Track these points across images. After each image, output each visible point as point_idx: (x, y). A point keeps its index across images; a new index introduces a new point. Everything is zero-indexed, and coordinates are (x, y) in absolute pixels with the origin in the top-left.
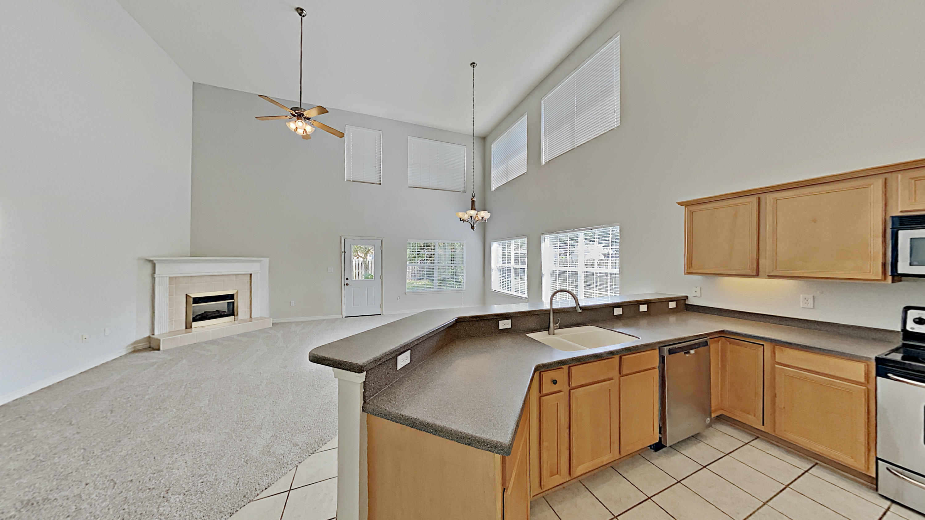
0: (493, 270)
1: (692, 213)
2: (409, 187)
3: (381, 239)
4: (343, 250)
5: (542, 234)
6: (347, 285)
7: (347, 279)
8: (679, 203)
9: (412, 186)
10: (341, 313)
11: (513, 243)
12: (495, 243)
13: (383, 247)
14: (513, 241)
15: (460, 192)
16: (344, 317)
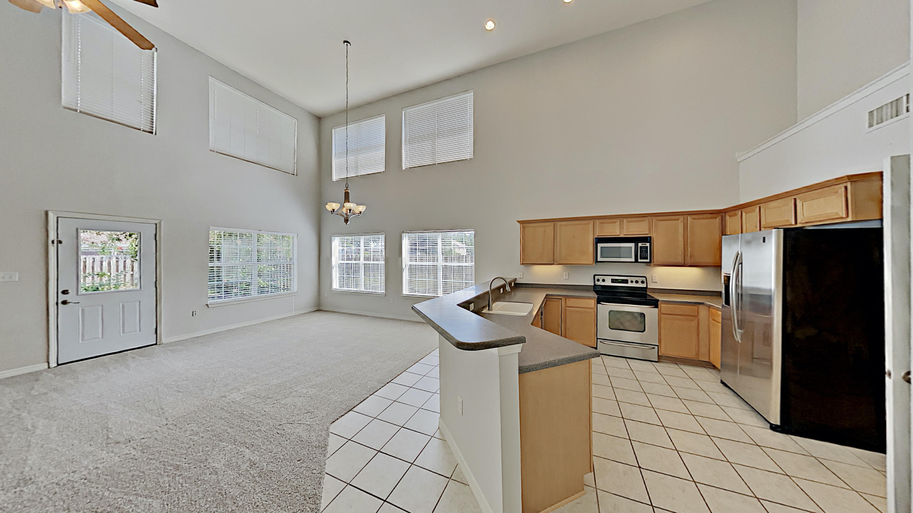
0: (333, 267)
1: (524, 228)
2: (211, 150)
3: (157, 222)
4: (52, 236)
5: (403, 232)
6: (64, 303)
7: (65, 292)
8: (517, 221)
9: (215, 150)
10: (45, 359)
11: (363, 239)
12: (336, 238)
13: (160, 236)
14: (363, 237)
15: (289, 173)
16: (53, 364)
